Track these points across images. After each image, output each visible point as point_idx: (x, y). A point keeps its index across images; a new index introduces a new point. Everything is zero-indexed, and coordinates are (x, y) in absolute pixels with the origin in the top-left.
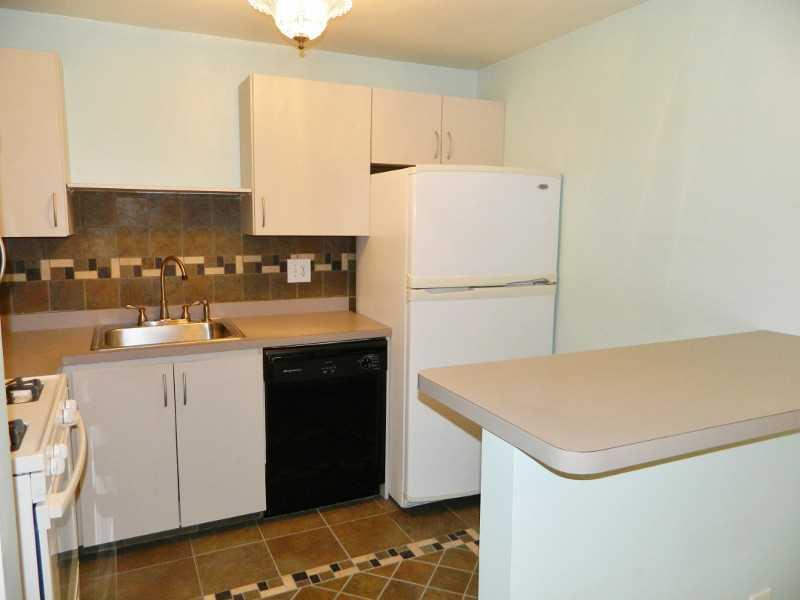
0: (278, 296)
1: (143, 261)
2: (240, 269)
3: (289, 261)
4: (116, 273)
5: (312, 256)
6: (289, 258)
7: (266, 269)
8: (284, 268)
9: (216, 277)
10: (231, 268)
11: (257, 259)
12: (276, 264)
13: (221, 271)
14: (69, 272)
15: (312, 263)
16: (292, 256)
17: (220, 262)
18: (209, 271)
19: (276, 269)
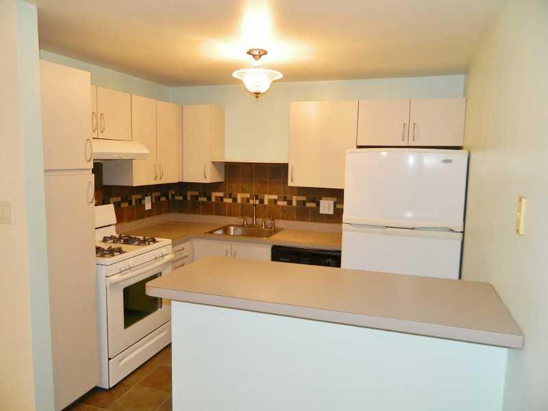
0: (314, 220)
1: (251, 195)
2: (294, 203)
3: (321, 201)
4: (239, 201)
5: (335, 199)
6: (321, 199)
7: (308, 205)
8: (318, 205)
9: (283, 207)
10: (290, 203)
11: (304, 198)
12: (313, 202)
13: (285, 203)
14: (222, 198)
15: (335, 203)
16: (323, 198)
17: (285, 199)
18: (279, 203)
19: (314, 205)
